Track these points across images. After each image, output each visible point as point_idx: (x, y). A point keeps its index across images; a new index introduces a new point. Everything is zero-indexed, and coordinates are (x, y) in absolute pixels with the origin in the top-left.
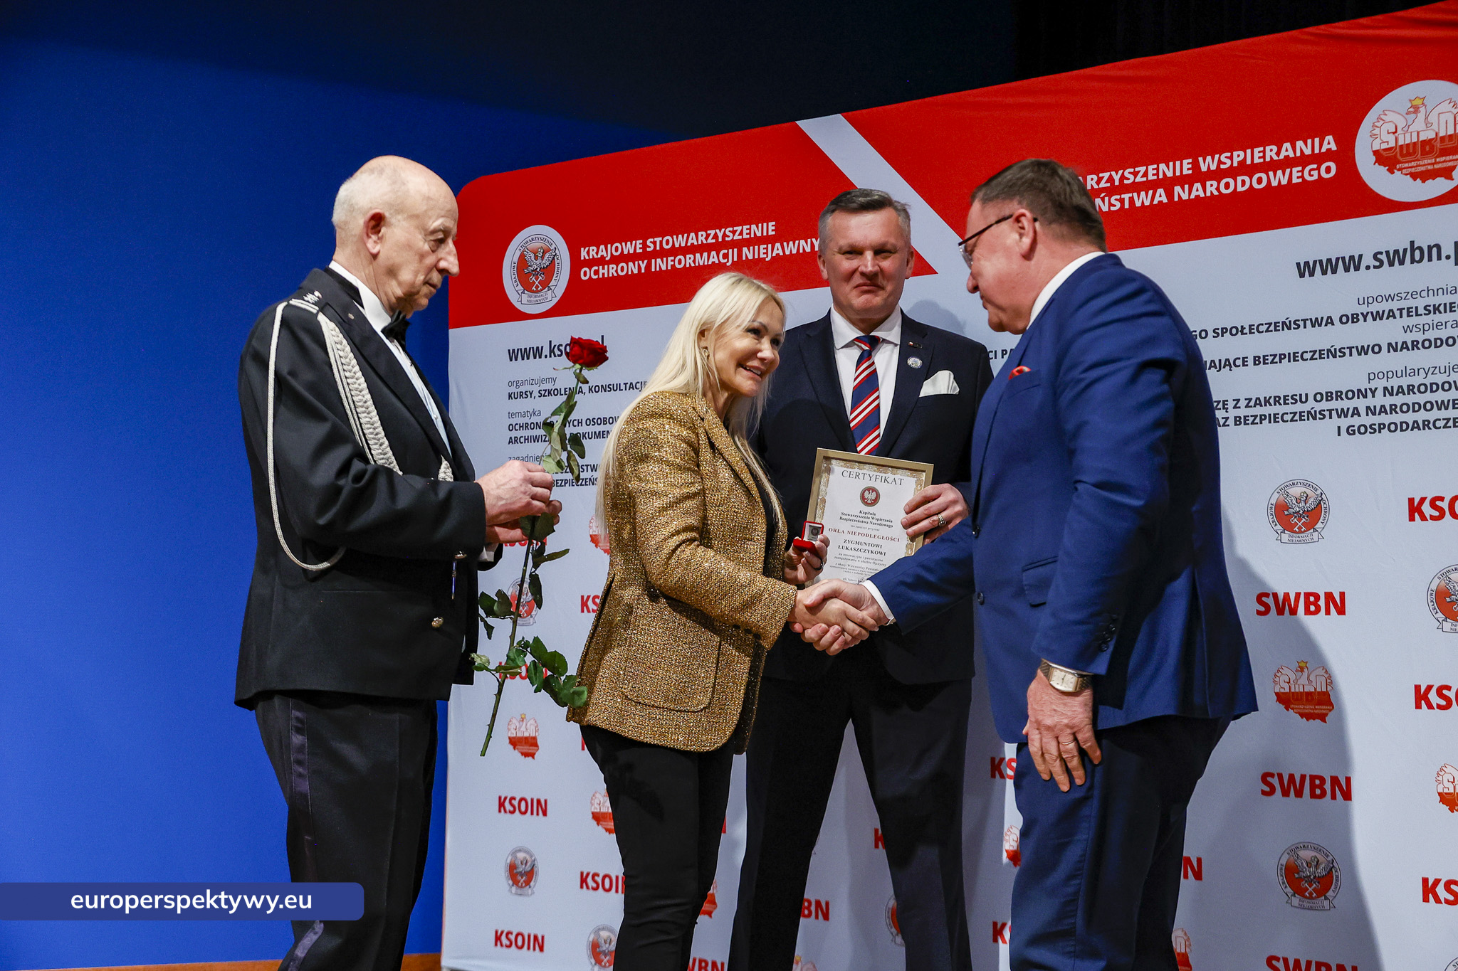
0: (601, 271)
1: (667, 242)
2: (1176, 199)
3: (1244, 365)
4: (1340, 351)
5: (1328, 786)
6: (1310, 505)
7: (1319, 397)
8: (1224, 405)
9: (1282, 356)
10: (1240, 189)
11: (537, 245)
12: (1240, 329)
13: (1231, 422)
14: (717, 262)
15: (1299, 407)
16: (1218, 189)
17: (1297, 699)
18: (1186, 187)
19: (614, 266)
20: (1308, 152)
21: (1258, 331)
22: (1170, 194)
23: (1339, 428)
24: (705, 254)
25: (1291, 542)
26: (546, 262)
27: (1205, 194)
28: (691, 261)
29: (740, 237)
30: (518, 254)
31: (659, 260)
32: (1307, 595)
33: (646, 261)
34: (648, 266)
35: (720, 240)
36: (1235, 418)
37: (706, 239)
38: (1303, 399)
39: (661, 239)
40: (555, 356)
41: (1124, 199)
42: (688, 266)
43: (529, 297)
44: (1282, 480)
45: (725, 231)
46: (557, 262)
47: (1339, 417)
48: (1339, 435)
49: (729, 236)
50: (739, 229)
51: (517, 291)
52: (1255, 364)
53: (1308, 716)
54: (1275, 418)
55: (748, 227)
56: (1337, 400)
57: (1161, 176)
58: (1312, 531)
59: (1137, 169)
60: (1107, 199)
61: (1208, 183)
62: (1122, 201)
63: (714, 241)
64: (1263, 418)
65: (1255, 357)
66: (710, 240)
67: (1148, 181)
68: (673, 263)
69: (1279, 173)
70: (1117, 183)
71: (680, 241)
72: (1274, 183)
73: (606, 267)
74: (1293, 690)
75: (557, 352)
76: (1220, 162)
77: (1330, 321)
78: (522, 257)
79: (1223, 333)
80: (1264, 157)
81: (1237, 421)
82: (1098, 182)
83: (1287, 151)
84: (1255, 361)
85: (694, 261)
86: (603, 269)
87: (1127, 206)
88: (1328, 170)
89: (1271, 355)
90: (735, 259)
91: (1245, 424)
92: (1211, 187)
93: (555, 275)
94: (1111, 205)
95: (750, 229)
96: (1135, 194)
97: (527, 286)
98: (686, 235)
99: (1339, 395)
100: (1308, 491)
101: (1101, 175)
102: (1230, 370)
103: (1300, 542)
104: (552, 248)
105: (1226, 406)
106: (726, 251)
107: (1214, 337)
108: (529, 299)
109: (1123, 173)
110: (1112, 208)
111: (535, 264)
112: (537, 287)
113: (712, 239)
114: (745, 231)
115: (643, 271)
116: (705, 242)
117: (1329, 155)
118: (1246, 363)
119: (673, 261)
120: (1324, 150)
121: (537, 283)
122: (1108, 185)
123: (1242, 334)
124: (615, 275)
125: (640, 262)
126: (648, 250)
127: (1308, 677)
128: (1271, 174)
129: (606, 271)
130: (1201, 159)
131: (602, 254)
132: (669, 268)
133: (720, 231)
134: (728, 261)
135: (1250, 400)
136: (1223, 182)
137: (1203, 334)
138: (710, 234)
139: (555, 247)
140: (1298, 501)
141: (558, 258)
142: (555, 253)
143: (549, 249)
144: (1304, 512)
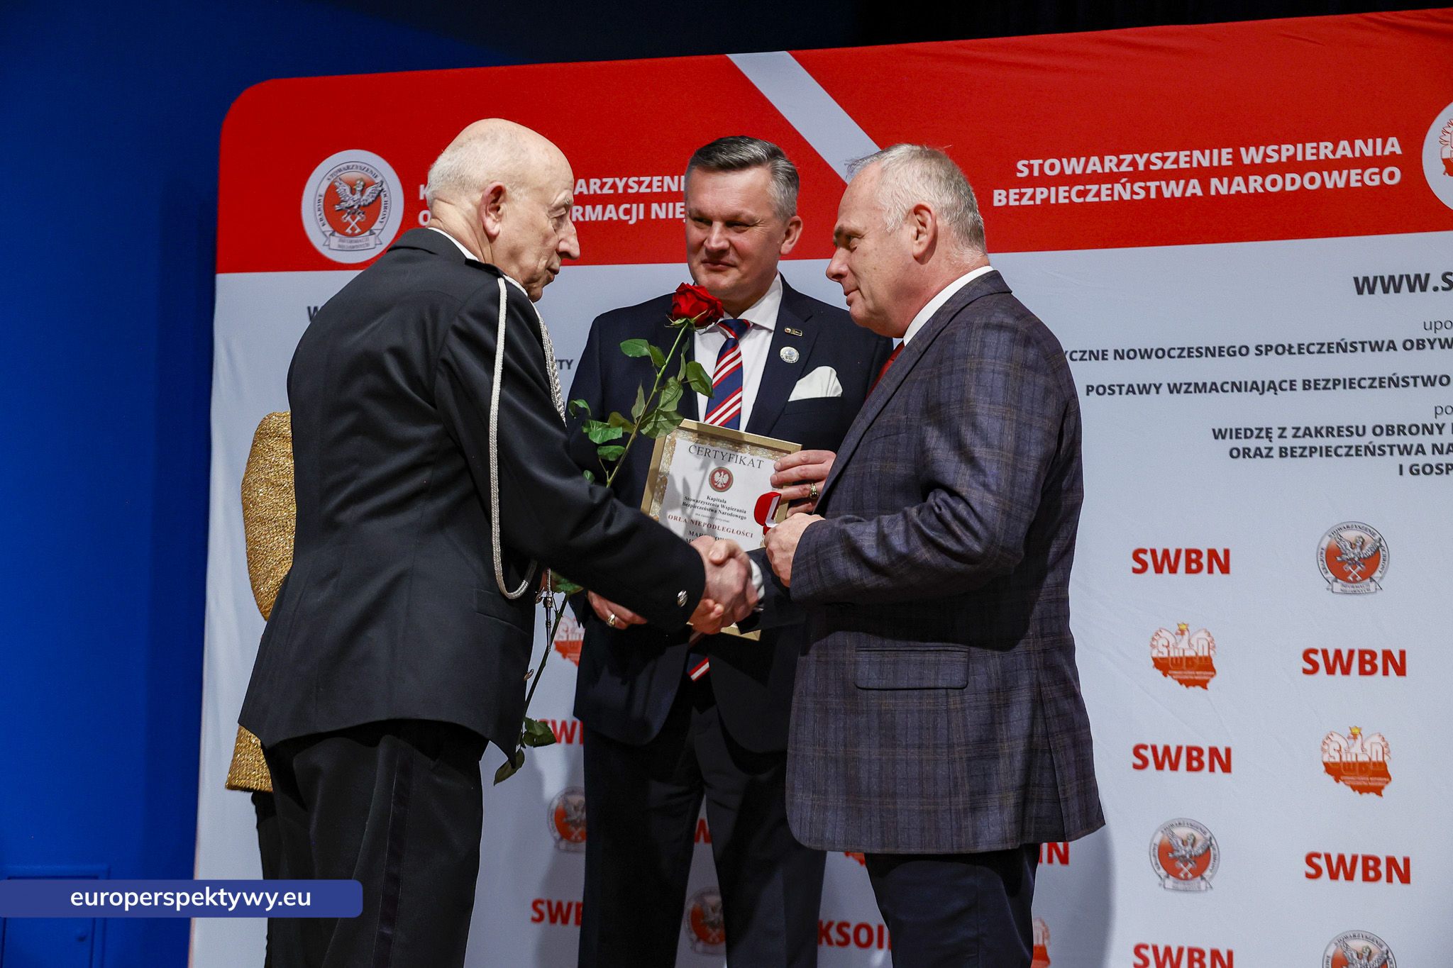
2: (1213, 192)
3: (1291, 389)
4: (1403, 380)
5: (1383, 868)
6: (1367, 551)
7: (1378, 430)
8: (1268, 433)
9: (1336, 383)
10: (1289, 188)
11: (353, 175)
12: (1287, 348)
13: (1275, 453)
14: (615, 218)
15: (1355, 441)
16: (1263, 186)
17: (1349, 770)
18: (1225, 180)
20: (1369, 153)
21: (1309, 352)
22: (1205, 186)
23: (1401, 466)
24: (599, 208)
25: (1345, 593)
26: (368, 197)
27: (1248, 190)
28: (579, 215)
29: (649, 190)
30: (326, 184)
32: (1362, 653)
35: (620, 191)
36: (1281, 448)
37: (601, 187)
38: (1360, 432)
41: (1149, 187)
43: (340, 241)
44: (1335, 522)
45: (627, 182)
46: (383, 199)
47: (1401, 454)
48: (1401, 474)
49: (632, 188)
50: (647, 179)
51: (323, 233)
52: (1304, 389)
53: (1362, 790)
54: (1327, 452)
55: (660, 178)
56: (1399, 434)
57: (1195, 165)
58: (1368, 580)
59: (1166, 154)
60: (1128, 185)
61: (1251, 178)
62: (1147, 189)
63: (612, 191)
64: (1313, 450)
65: (1304, 381)
66: (606, 191)
67: (1179, 169)
69: (1335, 174)
70: (1141, 168)
72: (1330, 185)
74: (1344, 759)
76: (1266, 155)
77: (1392, 346)
78: (332, 189)
79: (1267, 351)
80: (1317, 154)
82: (1118, 165)
83: (1344, 149)
84: (1304, 384)
85: (583, 214)
87: (1153, 195)
88: (1392, 176)
89: (1323, 380)
90: (641, 217)
91: (1292, 456)
92: (1255, 183)
93: (381, 217)
94: (1133, 192)
95: (662, 181)
96: (1163, 184)
97: (338, 227)
99: (1401, 430)
100: (1364, 536)
101: (1122, 157)
102: (1276, 394)
103: (1354, 593)
104: (378, 180)
105: (1270, 435)
106: (628, 206)
107: (1257, 354)
108: (341, 243)
109: (1149, 157)
110: (1135, 197)
111: (351, 200)
112: (353, 229)
113: (610, 189)
114: (655, 184)
116: (599, 192)
117: (1392, 159)
118: (1294, 387)
120: (1387, 153)
121: (353, 223)
122: (1131, 169)
123: (1290, 353)
127: (1362, 745)
128: (1325, 174)
130: (1243, 150)
133: (621, 180)
134: (631, 219)
135: (1298, 429)
136: (1269, 179)
137: (1243, 351)
138: (606, 183)
139: (382, 182)
140: (1353, 546)
141: (385, 196)
142: (380, 189)
143: (372, 184)
144: (1360, 559)
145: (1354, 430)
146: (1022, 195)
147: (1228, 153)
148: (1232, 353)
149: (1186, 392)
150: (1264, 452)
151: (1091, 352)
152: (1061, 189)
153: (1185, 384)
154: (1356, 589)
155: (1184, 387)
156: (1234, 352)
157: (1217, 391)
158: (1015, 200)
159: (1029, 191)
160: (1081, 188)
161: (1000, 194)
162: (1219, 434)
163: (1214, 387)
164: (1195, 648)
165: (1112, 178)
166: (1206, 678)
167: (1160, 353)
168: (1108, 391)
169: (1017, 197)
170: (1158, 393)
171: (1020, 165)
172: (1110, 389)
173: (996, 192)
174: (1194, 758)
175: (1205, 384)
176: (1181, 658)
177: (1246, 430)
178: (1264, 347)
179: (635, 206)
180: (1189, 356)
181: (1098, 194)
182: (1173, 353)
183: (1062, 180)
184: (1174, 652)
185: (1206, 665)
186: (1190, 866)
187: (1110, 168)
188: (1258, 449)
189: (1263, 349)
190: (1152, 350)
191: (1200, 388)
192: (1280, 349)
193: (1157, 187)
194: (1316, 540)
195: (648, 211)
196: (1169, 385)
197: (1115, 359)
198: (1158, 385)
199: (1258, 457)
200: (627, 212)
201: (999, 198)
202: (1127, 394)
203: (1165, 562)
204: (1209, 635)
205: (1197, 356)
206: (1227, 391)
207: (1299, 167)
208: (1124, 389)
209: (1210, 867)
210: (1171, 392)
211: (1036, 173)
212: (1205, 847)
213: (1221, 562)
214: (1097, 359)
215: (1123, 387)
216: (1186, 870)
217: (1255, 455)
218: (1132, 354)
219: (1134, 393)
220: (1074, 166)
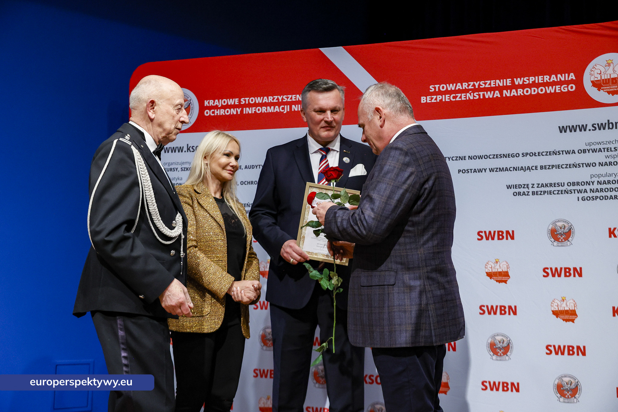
0: (216, 112)
1: (252, 100)
2: (504, 96)
3: (536, 169)
4: (578, 165)
5: (575, 350)
6: (566, 230)
7: (569, 184)
8: (527, 186)
9: (553, 166)
10: (533, 93)
12: (534, 154)
13: (530, 193)
14: (279, 111)
15: (560, 188)
16: (523, 93)
17: (562, 313)
18: (509, 91)
19: (223, 110)
20: (563, 79)
21: (542, 155)
22: (501, 94)
23: (578, 197)
24: (272, 107)
25: (558, 246)
27: (517, 94)
28: (265, 110)
29: (291, 100)
31: (247, 109)
32: (565, 269)
33: (240, 109)
34: (242, 111)
35: (280, 101)
36: (532, 192)
37: (273, 100)
38: (562, 185)
39: (248, 98)
40: (190, 151)
41: (480, 94)
42: (263, 112)
44: (554, 219)
45: (283, 97)
46: (191, 106)
47: (578, 193)
48: (578, 200)
49: (285, 99)
50: (290, 96)
53: (567, 320)
54: (550, 193)
55: (295, 95)
56: (577, 185)
57: (497, 85)
58: (567, 241)
59: (486, 82)
60: (472, 94)
61: (519, 90)
62: (479, 95)
63: (277, 101)
64: (545, 192)
65: (541, 166)
66: (275, 101)
67: (491, 87)
68: (255, 110)
69: (550, 87)
70: (477, 87)
71: (259, 100)
72: (548, 92)
73: (219, 110)
74: (559, 309)
75: (191, 150)
76: (524, 81)
77: (574, 152)
80: (543, 80)
81: (533, 193)
82: (468, 86)
83: (553, 78)
84: (541, 167)
85: (266, 110)
86: (217, 111)
87: (482, 97)
88: (572, 88)
89: (548, 166)
90: (288, 110)
91: (537, 195)
92: (520, 92)
93: (190, 113)
94: (474, 96)
95: (296, 97)
96: (485, 93)
98: (262, 98)
99: (578, 184)
100: (565, 224)
101: (469, 83)
102: (530, 171)
103: (562, 246)
104: (189, 99)
105: (528, 187)
106: (283, 106)
109: (480, 83)
110: (475, 98)
113: (276, 100)
114: (293, 98)
115: (239, 113)
116: (272, 101)
117: (572, 81)
118: (537, 168)
119: (255, 109)
120: (570, 79)
122: (473, 88)
123: (535, 156)
124: (224, 114)
125: (238, 109)
126: (242, 103)
127: (566, 303)
128: (547, 87)
129: (218, 112)
130: (515, 79)
131: (216, 104)
132: (253, 112)
133: (280, 97)
134: (284, 111)
135: (539, 184)
136: (525, 90)
137: (517, 155)
138: (275, 98)
139: (190, 100)
140: (561, 228)
141: (192, 105)
142: (190, 102)
143: (187, 100)
144: (564, 233)
145: (560, 184)
146: (432, 98)
147: (510, 81)
148: (513, 156)
149: (496, 171)
150: (526, 193)
151: (460, 157)
152: (447, 96)
153: (496, 168)
154: (562, 244)
155: (495, 170)
156: (514, 156)
157: (508, 171)
158: (429, 100)
159: (435, 97)
160: (454, 95)
161: (424, 98)
162: (509, 187)
163: (507, 169)
164: (502, 268)
165: (466, 91)
166: (506, 279)
167: (486, 157)
168: (466, 171)
169: (430, 99)
170: (485, 172)
171: (431, 87)
172: (467, 171)
173: (422, 98)
174: (503, 310)
175: (503, 168)
176: (497, 272)
177: (519, 185)
178: (525, 153)
179: (286, 106)
180: (497, 158)
181: (461, 97)
182: (491, 157)
183: (447, 92)
184: (494, 270)
185: (506, 275)
186: (502, 351)
187: (465, 87)
188: (524, 192)
189: (525, 154)
190: (483, 156)
191: (501, 170)
192: (531, 154)
193: (483, 94)
194: (547, 226)
195: (291, 108)
196: (489, 169)
197: (469, 159)
198: (485, 169)
199: (524, 195)
200: (283, 109)
201: (423, 100)
202: (474, 172)
203: (490, 236)
204: (507, 263)
205: (500, 158)
206: (512, 171)
207: (538, 85)
208: (473, 171)
209: (510, 351)
210: (490, 171)
211: (437, 90)
212: (508, 344)
213: (511, 235)
214: (462, 159)
215: (472, 170)
216: (500, 352)
217: (523, 194)
218: (475, 157)
219: (476, 172)
220: (451, 87)
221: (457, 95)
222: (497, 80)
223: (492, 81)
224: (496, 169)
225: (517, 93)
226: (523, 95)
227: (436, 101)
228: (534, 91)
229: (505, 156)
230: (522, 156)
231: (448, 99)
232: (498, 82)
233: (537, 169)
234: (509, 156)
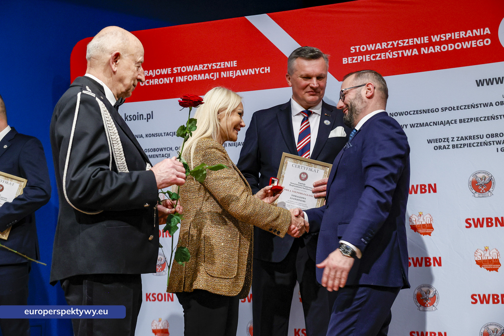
96: (404, 51)
123: (454, 110)
178: (444, 108)
193: (402, 52)
205: (420, 113)
207: (454, 41)
221: (377, 54)
222: (414, 39)
223: (410, 40)
224: (417, 125)
225: (434, 50)
226: (440, 51)
227: (357, 62)
228: (451, 47)
229: (425, 111)
230: (442, 111)
231: (369, 59)
232: (417, 41)
233: (457, 123)
234: (429, 112)
